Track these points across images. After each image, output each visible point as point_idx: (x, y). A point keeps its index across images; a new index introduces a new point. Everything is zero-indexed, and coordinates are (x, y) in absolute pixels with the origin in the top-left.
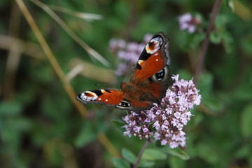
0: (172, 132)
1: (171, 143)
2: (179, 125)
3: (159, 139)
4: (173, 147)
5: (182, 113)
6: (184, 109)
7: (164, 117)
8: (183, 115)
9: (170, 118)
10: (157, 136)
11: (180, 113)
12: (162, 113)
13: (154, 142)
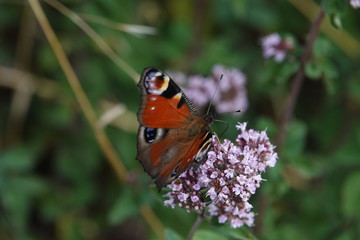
0: (233, 203)
1: (233, 221)
2: (244, 193)
3: (216, 214)
4: (235, 226)
5: (248, 176)
6: (252, 171)
7: (222, 182)
8: (250, 180)
9: (231, 182)
10: (213, 209)
11: (245, 177)
12: (220, 176)
13: (209, 218)
